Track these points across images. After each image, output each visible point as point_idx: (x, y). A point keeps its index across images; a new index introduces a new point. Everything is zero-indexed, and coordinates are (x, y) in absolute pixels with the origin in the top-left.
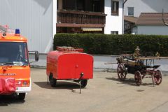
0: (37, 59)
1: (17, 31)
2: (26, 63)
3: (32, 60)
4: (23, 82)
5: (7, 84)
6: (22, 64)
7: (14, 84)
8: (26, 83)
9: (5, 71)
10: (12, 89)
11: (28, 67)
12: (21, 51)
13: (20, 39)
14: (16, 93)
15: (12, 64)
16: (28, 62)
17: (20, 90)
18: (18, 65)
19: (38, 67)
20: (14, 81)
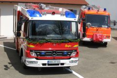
0: (115, 25)
1: (105, 10)
2: (109, 27)
3: (112, 25)
5: (99, 37)
6: (106, 27)
7: (102, 37)
8: (108, 37)
9: (97, 30)
10: (100, 40)
11: (110, 29)
12: (106, 20)
13: (106, 14)
14: (102, 42)
15: (101, 27)
16: (110, 26)
17: (105, 40)
18: (104, 27)
19: (114, 29)
20: (102, 36)
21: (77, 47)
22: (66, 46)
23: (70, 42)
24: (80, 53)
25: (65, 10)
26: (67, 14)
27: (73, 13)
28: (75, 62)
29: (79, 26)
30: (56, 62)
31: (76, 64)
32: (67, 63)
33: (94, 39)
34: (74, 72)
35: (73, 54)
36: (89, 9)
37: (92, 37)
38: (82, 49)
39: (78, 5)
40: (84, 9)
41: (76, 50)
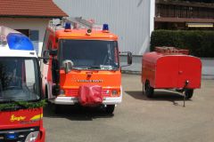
0: (130, 62)
1: (106, 27)
2: (117, 67)
3: (123, 63)
4: (112, 90)
5: (93, 93)
6: (110, 67)
7: (101, 93)
8: (116, 92)
9: (89, 76)
10: (98, 100)
11: (118, 72)
12: (109, 52)
14: (102, 105)
15: (99, 68)
17: (108, 100)
18: (106, 70)
19: (130, 73)
20: (100, 90)
21: (40, 121)
22: (13, 118)
23: (21, 107)
25: (8, 31)
26: (12, 42)
27: (28, 37)
29: (45, 69)
33: (83, 98)
35: (32, 138)
36: (68, 27)
37: (77, 93)
38: (52, 125)
39: (42, 17)
40: (56, 27)
41: (37, 128)
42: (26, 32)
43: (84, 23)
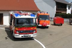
1: (47, 13)
2: (49, 20)
3: (50, 19)
7: (46, 24)
8: (49, 24)
9: (44, 21)
12: (48, 17)
17: (47, 26)
18: (47, 20)
19: (51, 21)
21: (36, 29)
22: (31, 28)
23: (33, 27)
24: (37, 31)
25: (30, 13)
26: (31, 15)
27: (34, 14)
28: (35, 35)
29: (37, 20)
30: (27, 35)
31: (36, 36)
32: (32, 35)
34: (35, 39)
35: (34, 32)
36: (41, 13)
37: (42, 24)
38: (38, 29)
40: (39, 13)
42: (33, 14)
43: (43, 12)
